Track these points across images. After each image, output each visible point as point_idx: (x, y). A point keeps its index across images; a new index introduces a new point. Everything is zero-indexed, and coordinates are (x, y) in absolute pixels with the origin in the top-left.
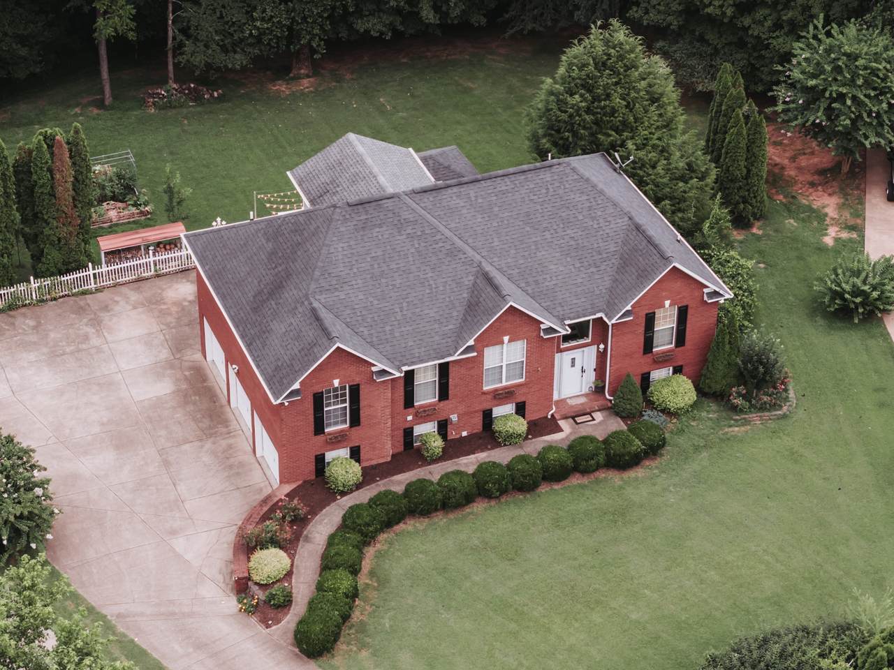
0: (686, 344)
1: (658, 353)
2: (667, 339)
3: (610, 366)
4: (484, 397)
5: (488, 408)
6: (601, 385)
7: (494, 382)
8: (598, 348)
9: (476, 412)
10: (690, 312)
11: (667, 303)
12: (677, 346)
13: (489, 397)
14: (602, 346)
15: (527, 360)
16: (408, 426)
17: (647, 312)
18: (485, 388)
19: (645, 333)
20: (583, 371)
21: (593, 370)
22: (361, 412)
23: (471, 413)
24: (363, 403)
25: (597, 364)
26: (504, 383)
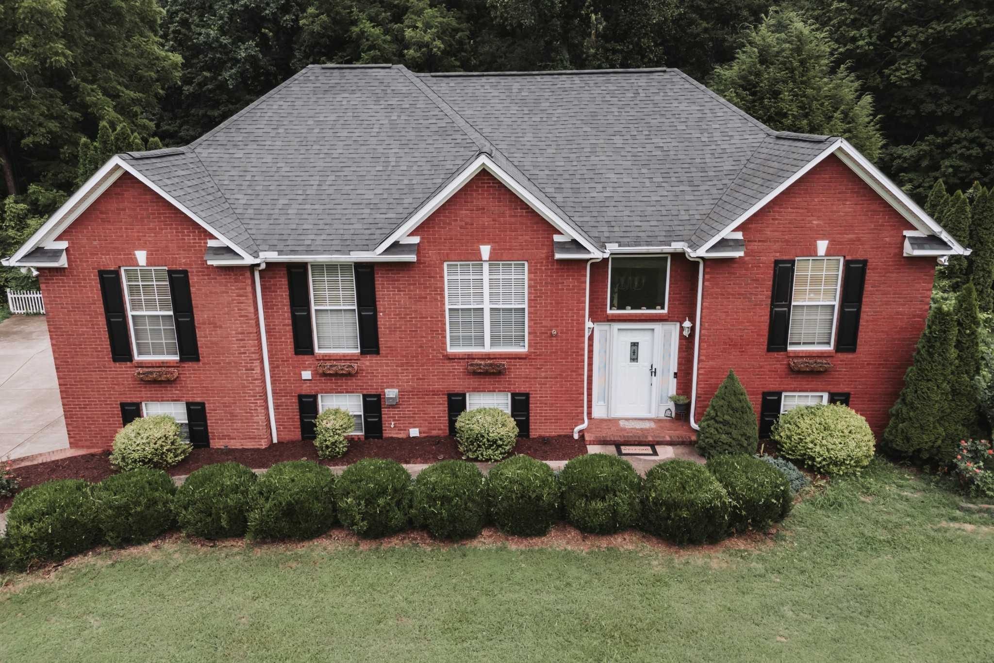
0: (860, 349)
1: (797, 356)
2: (819, 330)
3: (699, 361)
4: (448, 366)
5: (458, 389)
6: (683, 400)
7: (467, 341)
8: (682, 329)
9: (435, 393)
10: (871, 277)
11: (822, 246)
12: (839, 348)
13: (459, 368)
14: (687, 324)
15: (529, 307)
16: (306, 390)
17: (778, 256)
18: (451, 350)
19: (773, 305)
20: (653, 372)
21: (672, 375)
22: (198, 333)
23: (427, 393)
24: (200, 316)
25: (679, 364)
26: (488, 348)
